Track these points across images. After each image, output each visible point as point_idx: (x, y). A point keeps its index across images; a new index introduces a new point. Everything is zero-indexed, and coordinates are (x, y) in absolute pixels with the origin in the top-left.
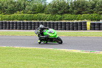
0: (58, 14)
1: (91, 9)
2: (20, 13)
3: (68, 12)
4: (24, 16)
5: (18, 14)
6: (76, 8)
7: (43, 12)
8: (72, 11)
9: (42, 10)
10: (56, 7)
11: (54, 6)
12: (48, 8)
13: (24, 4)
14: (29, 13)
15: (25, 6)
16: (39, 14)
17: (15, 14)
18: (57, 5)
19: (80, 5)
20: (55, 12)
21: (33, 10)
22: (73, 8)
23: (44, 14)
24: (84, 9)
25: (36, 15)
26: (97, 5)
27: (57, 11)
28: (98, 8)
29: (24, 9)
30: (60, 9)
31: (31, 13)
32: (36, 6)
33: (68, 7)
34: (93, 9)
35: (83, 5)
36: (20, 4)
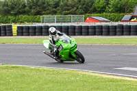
0: (11, 15)
1: (53, 8)
3: (24, 13)
6: (34, 7)
8: (29, 12)
10: (7, 6)
18: (10, 4)
19: (39, 3)
20: (7, 12)
22: (31, 7)
26: (62, 3)
27: (9, 10)
28: (62, 7)
30: (13, 8)
33: (24, 6)
34: (56, 7)
35: (44, 3)
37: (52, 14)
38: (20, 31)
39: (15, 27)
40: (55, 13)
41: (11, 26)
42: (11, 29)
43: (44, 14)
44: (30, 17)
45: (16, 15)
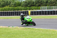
2: (8, 7)
3: (33, 6)
4: (9, 8)
5: (7, 7)
6: (37, 3)
7: (20, 6)
8: (35, 5)
9: (19, 4)
10: (27, 3)
11: (26, 2)
12: (23, 4)
13: (10, 2)
14: (12, 7)
15: (10, 3)
16: (18, 7)
17: (5, 8)
19: (40, 2)
20: (26, 6)
21: (14, 5)
22: (36, 3)
23: (20, 7)
24: (42, 4)
25: (16, 8)
26: (49, 1)
27: (27, 5)
28: (49, 3)
29: (10, 4)
30: (29, 4)
31: (14, 7)
32: (16, 2)
33: (33, 3)
34: (46, 3)
35: (42, 1)
36: (7, 2)
37: (45, 6)
38: (32, 13)
39: (29, 12)
40: (46, 5)
41: (28, 11)
42: (28, 13)
43: (42, 6)
44: (36, 7)
45: (30, 6)
